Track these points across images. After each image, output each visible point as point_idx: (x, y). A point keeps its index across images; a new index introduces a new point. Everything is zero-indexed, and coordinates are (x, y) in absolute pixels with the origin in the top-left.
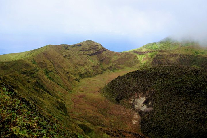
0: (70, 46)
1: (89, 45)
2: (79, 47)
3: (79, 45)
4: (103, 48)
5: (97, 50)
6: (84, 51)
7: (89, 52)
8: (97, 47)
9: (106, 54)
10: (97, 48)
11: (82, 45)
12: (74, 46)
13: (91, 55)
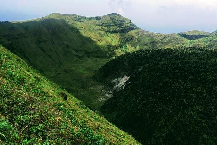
0: (85, 18)
1: (112, 19)
2: (97, 21)
3: (98, 18)
4: (133, 25)
5: (122, 27)
6: (103, 26)
7: (110, 28)
8: (123, 22)
9: (136, 33)
10: (123, 24)
11: (102, 18)
12: (90, 19)
13: (112, 32)
